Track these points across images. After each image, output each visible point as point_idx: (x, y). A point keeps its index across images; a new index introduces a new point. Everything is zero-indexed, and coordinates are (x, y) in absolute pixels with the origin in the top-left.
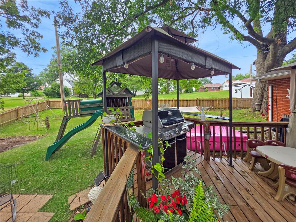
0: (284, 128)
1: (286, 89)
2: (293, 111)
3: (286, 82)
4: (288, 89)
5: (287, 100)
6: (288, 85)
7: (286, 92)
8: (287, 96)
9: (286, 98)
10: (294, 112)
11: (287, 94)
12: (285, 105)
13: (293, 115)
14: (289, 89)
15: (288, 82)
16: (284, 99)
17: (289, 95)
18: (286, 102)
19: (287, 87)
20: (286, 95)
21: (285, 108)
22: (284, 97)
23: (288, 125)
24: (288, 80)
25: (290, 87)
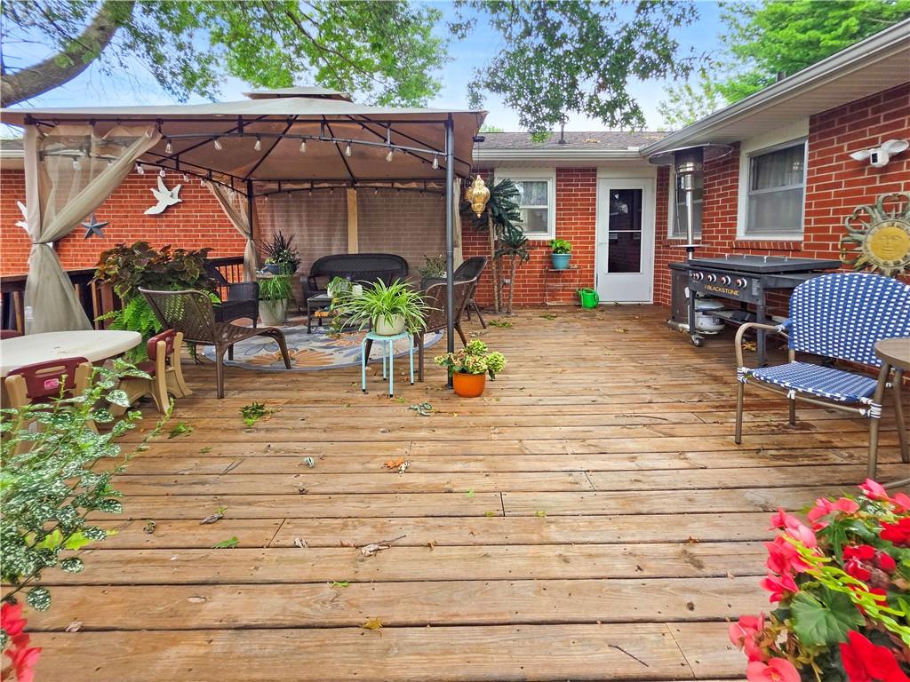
0: (15, 294)
1: (14, 202)
2: (37, 239)
3: (11, 182)
4: (19, 204)
5: (19, 236)
6: (19, 192)
7: (15, 212)
8: (19, 224)
9: (14, 231)
10: (40, 241)
11: (16, 216)
12: (14, 251)
13: (38, 252)
14: (24, 202)
15: (17, 182)
16: (9, 231)
17: (22, 221)
18: (16, 241)
19: (16, 197)
20: (15, 222)
21: (16, 260)
22: (9, 226)
23: (26, 281)
24: (18, 177)
25: (24, 197)
